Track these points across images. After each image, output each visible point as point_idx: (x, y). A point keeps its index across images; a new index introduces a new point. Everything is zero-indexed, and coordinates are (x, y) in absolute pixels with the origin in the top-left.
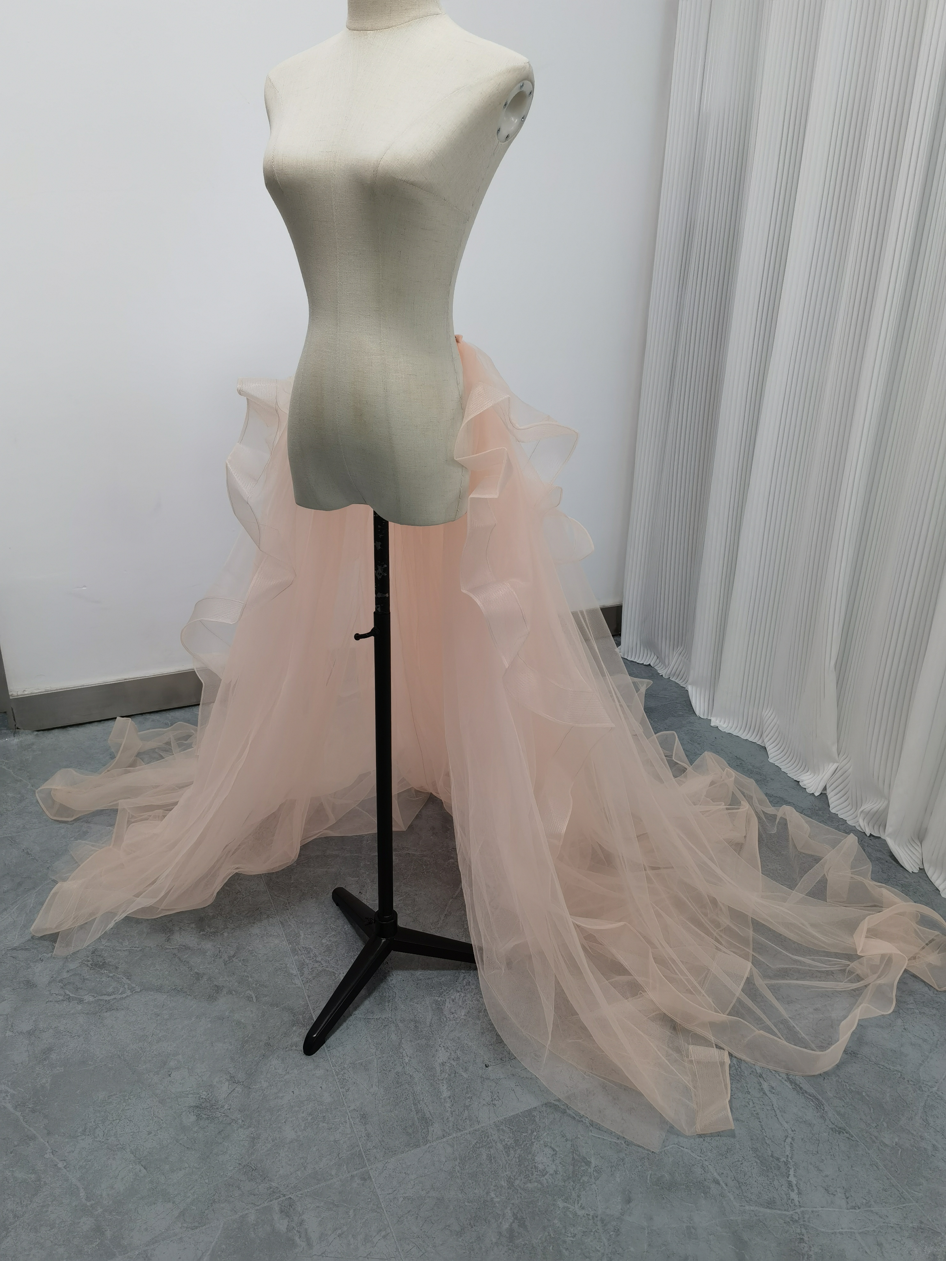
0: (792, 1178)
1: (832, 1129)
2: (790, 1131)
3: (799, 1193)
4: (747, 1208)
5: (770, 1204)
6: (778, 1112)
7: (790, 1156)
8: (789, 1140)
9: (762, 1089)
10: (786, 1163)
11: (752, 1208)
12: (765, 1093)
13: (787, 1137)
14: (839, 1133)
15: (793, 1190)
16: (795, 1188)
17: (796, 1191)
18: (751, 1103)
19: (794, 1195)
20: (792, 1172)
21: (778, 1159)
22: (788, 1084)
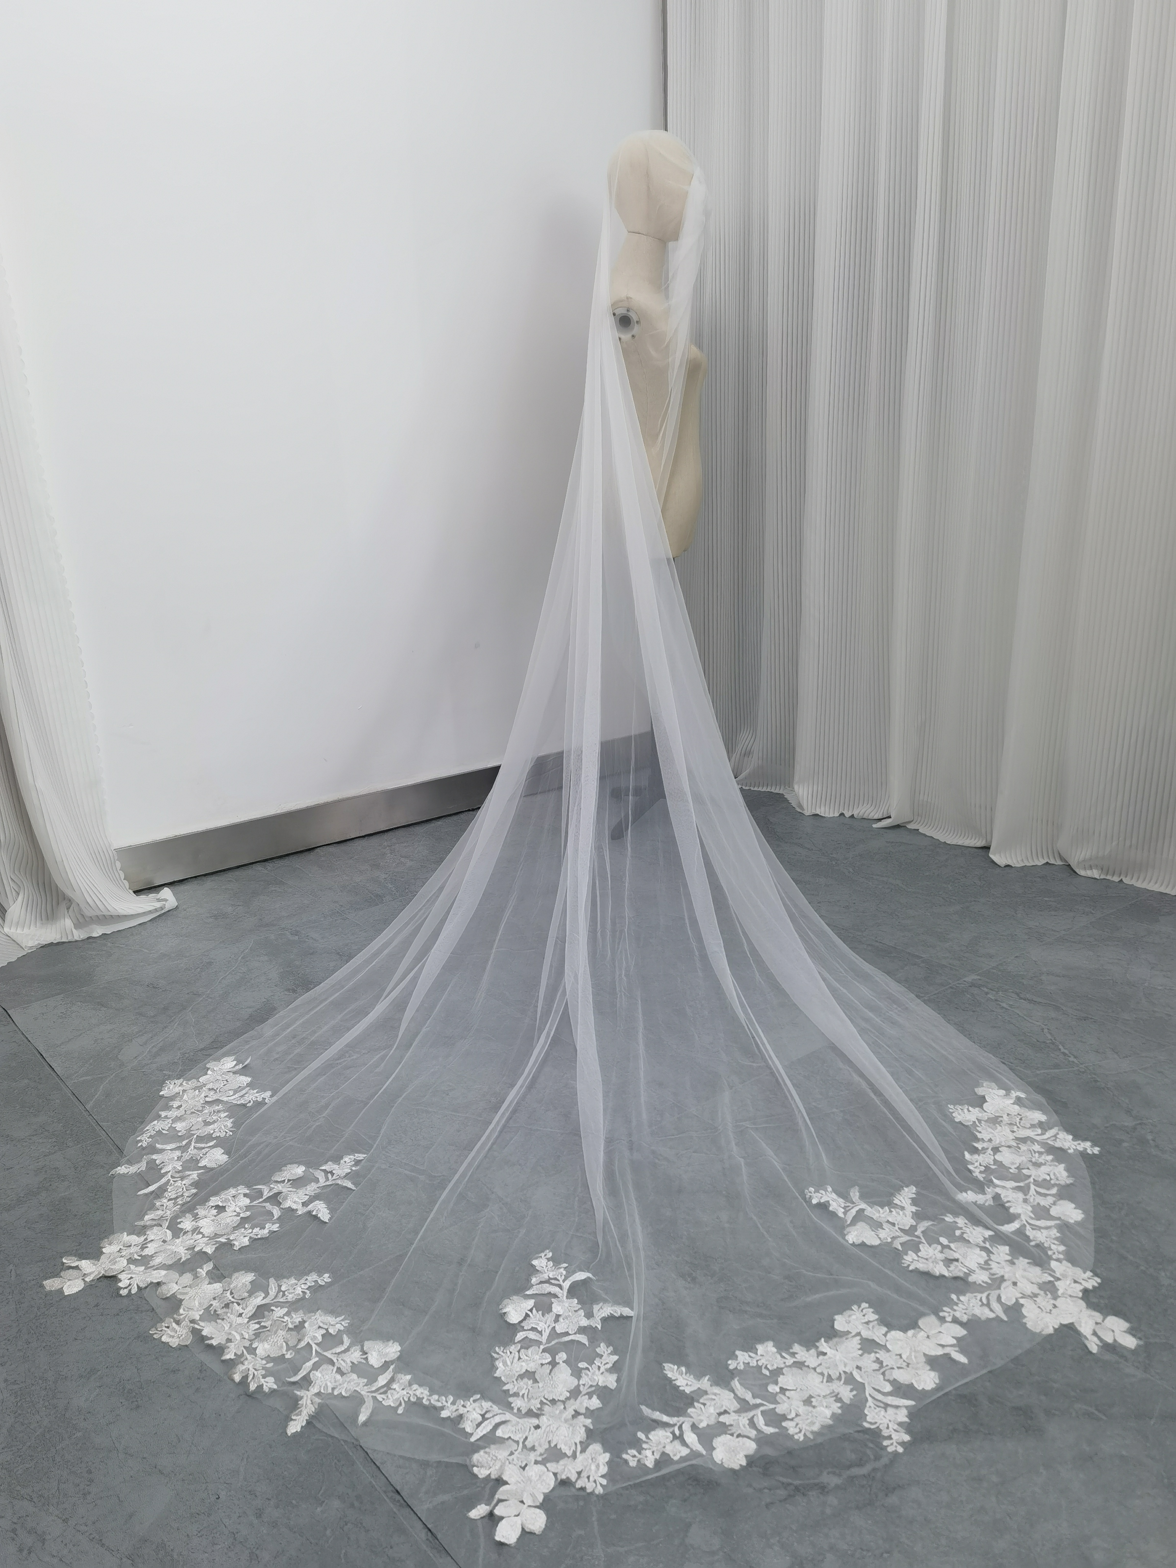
0: (1063, 1050)
1: (1077, 1019)
2: (1043, 1026)
3: (1075, 1057)
4: (1038, 1072)
5: (1056, 1066)
6: (1025, 1017)
7: (1053, 1039)
8: (1046, 1030)
9: (1003, 1007)
10: (1053, 1043)
11: (1042, 1071)
12: (1007, 1009)
13: (1043, 1029)
14: (1085, 1020)
15: (1070, 1057)
16: (1070, 1055)
17: (1072, 1057)
18: (999, 1016)
19: (1072, 1059)
20: (1061, 1047)
21: (1044, 1042)
22: (1022, 1001)
